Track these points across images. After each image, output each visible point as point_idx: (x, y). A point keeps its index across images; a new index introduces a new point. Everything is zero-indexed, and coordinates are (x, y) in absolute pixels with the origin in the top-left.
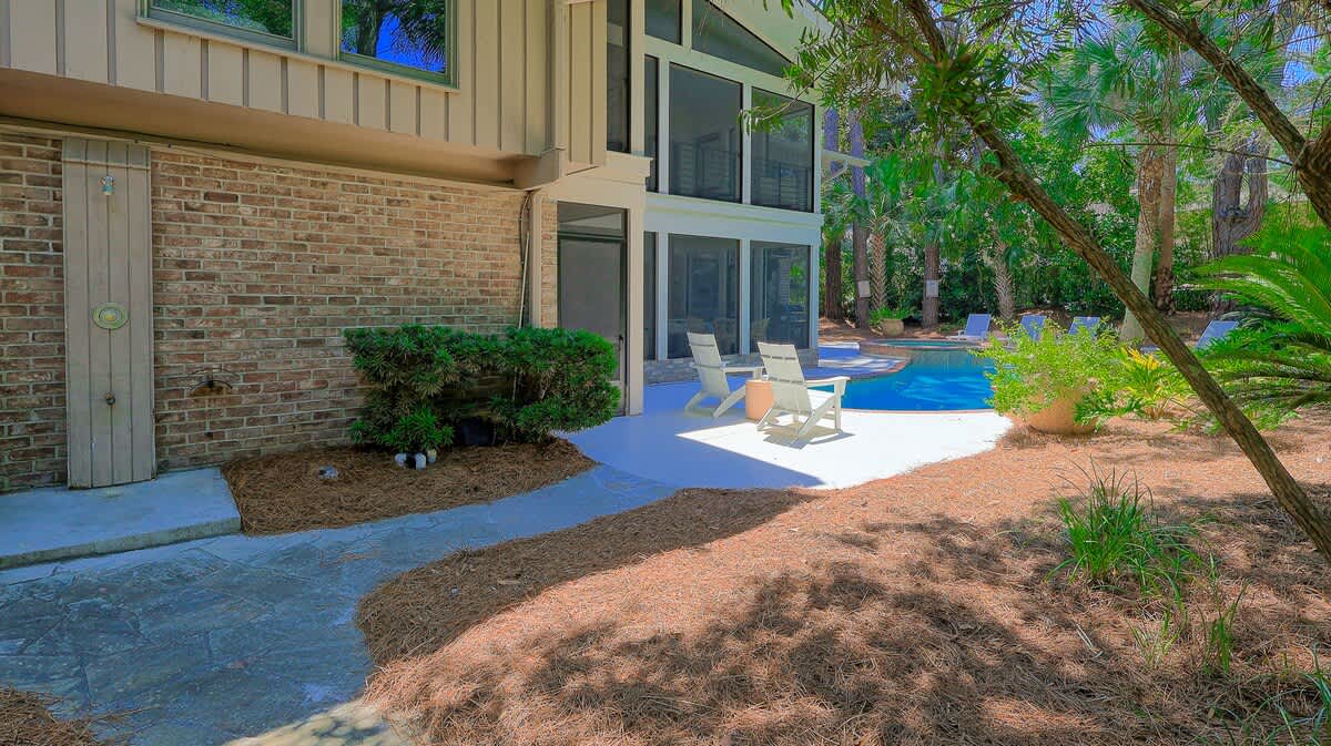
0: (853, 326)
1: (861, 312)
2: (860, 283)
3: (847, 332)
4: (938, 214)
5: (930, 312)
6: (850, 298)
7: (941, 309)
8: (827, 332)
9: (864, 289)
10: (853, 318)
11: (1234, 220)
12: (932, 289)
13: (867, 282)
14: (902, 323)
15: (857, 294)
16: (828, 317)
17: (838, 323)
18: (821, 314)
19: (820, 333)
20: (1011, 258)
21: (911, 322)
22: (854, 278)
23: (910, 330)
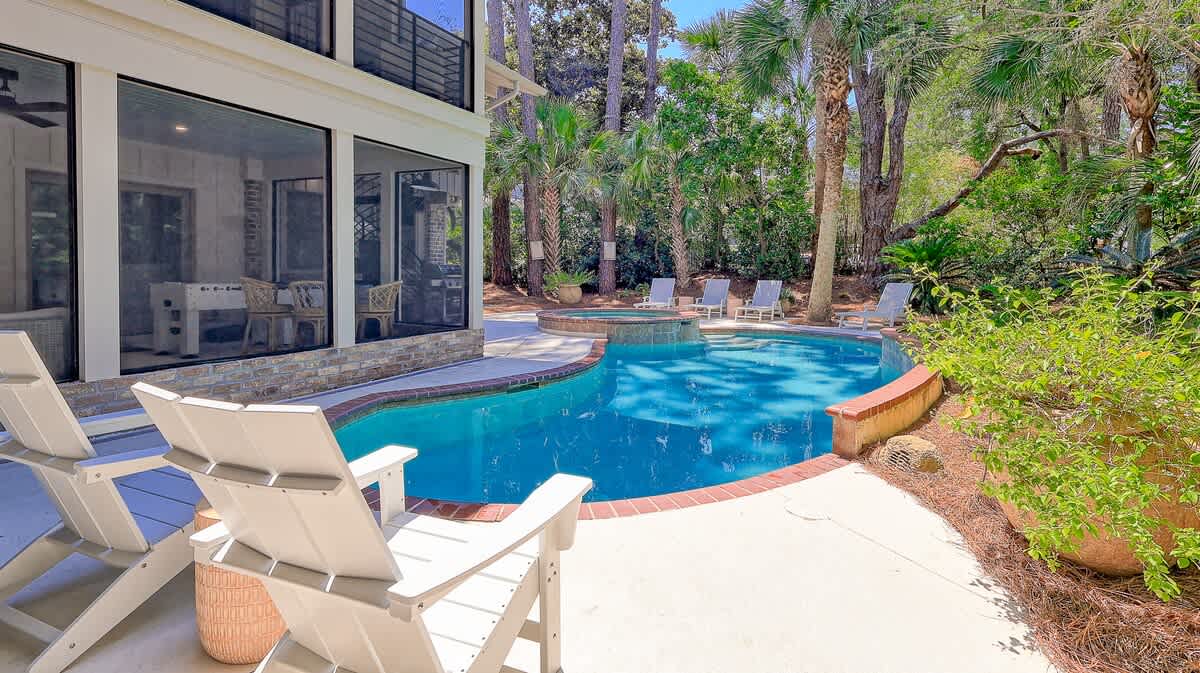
0: (525, 293)
1: (534, 279)
2: (532, 243)
3: (521, 300)
4: (615, 167)
5: (607, 277)
6: (521, 262)
7: (618, 274)
8: (496, 301)
9: (537, 250)
10: (524, 284)
11: (879, 188)
12: (609, 251)
13: (540, 243)
14: (580, 289)
15: (529, 256)
16: (497, 283)
17: (507, 291)
18: (487, 280)
19: (486, 303)
20: (687, 218)
21: (588, 289)
22: (525, 239)
23: (590, 296)
